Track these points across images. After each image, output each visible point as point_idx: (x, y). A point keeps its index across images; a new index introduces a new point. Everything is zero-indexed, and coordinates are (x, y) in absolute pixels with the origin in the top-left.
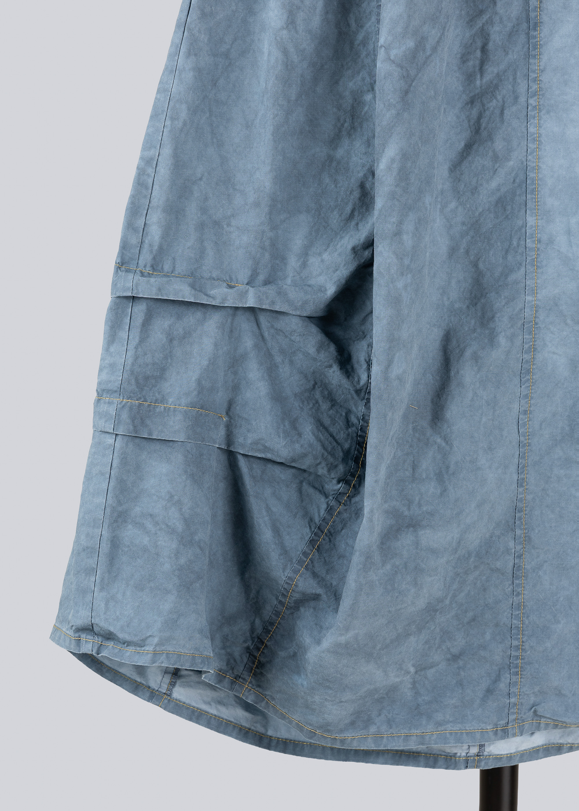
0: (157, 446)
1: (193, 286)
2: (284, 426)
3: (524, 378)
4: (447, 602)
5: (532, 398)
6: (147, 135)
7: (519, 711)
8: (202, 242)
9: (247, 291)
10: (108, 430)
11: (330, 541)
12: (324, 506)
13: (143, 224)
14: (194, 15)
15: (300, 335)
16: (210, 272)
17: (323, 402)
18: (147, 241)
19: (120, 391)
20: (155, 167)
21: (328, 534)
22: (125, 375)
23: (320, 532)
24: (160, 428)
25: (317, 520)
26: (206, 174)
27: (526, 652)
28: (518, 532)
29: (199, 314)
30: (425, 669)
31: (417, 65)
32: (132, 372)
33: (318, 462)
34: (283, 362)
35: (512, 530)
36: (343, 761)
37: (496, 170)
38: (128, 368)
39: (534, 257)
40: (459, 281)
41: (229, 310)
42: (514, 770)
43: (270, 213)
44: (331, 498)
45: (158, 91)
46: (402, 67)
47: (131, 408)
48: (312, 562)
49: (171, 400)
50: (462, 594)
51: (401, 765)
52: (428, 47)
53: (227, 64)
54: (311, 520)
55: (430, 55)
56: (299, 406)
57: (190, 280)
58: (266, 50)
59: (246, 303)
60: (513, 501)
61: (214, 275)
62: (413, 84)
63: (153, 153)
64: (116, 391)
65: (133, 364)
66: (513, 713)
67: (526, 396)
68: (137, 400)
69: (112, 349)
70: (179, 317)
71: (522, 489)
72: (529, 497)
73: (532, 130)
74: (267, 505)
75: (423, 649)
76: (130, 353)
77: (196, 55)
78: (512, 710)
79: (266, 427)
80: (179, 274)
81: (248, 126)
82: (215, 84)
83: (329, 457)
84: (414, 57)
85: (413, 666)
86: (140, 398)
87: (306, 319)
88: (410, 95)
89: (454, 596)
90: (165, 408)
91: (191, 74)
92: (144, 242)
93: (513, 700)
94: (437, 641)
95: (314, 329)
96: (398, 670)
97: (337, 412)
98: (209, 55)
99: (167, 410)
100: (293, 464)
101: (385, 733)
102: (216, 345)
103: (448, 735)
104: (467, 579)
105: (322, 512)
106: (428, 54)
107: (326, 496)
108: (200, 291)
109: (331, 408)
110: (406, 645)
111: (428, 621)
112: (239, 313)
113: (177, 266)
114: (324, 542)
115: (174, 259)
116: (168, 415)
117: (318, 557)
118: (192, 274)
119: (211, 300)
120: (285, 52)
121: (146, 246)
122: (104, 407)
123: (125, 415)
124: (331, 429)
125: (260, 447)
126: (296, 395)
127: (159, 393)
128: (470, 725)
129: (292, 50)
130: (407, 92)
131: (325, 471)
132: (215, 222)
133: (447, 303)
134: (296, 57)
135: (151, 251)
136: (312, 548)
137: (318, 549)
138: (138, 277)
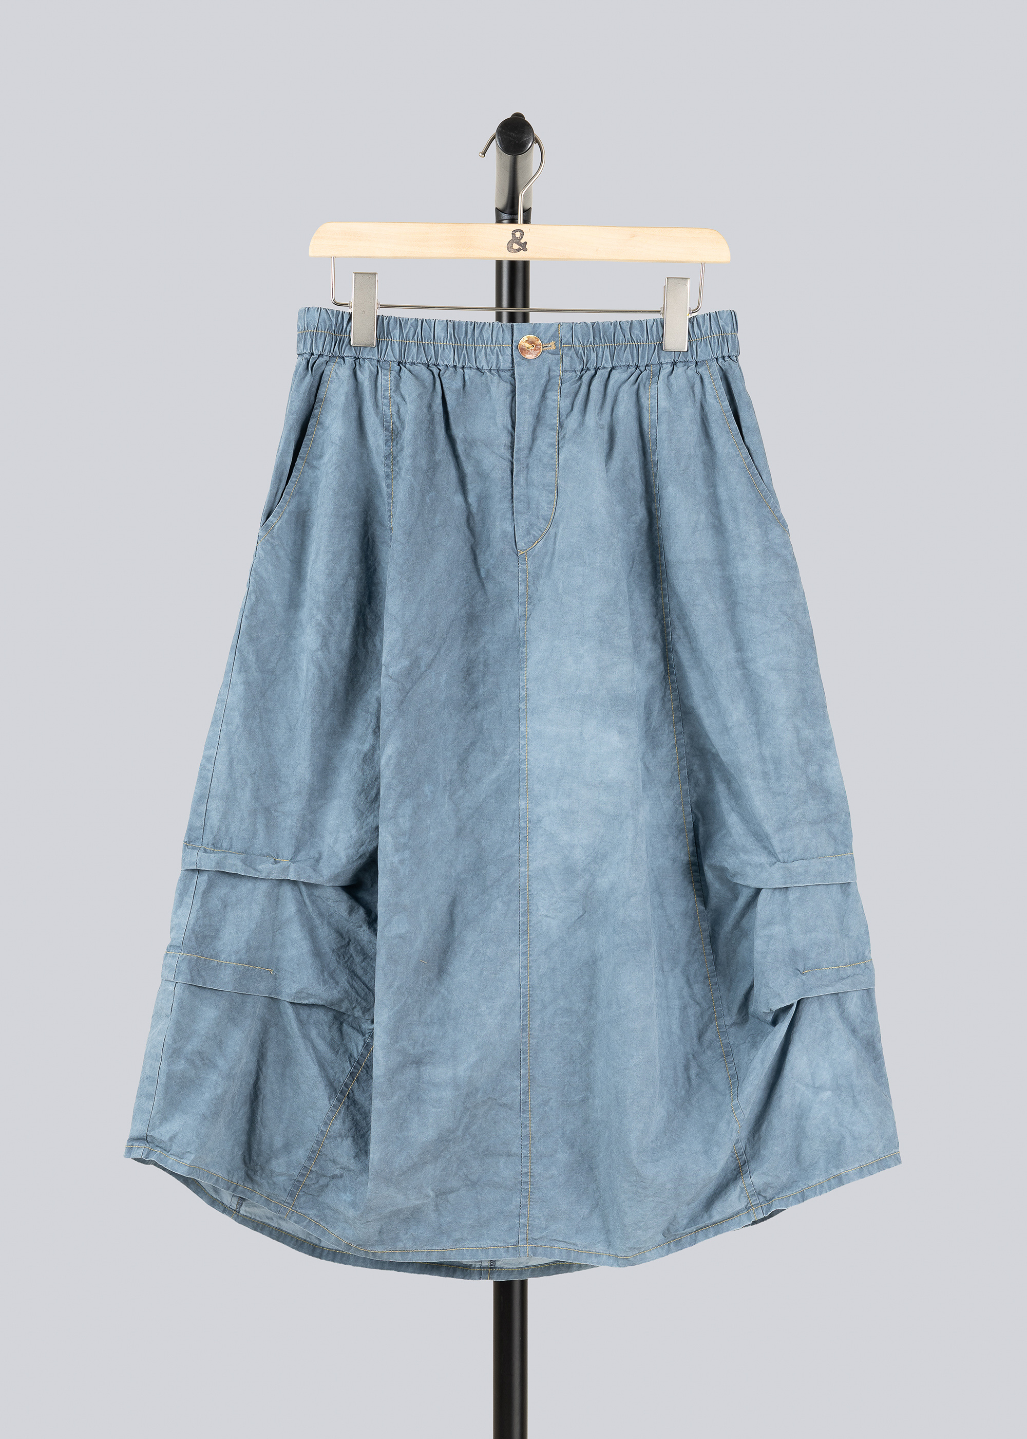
0: (208, 994)
1: (244, 862)
2: (324, 976)
3: (522, 938)
4: (460, 1133)
5: (530, 955)
6: (209, 737)
7: (529, 1232)
8: (255, 824)
9: (289, 866)
10: (170, 979)
11: (367, 1073)
12: (361, 1043)
13: (205, 810)
14: (243, 640)
15: (334, 901)
16: (261, 850)
17: (356, 956)
18: (208, 824)
19: (180, 947)
20: (213, 763)
21: (366, 1067)
22: (187, 933)
23: (358, 1065)
24: (212, 980)
25: (355, 1055)
26: (258, 769)
27: (535, 1179)
28: (523, 1071)
29: (250, 884)
30: (445, 1193)
31: (412, 679)
32: (193, 931)
33: (354, 1006)
34: (323, 924)
35: (518, 1070)
36: (380, 1269)
37: (496, 762)
38: (190, 927)
39: (526, 835)
40: (465, 856)
41: (275, 881)
42: (523, 1284)
43: (309, 800)
44: (367, 1036)
45: (217, 702)
46: (398, 682)
47: (190, 961)
48: (353, 1092)
49: (223, 957)
50: (475, 1127)
51: (426, 1274)
52: (422, 664)
53: (273, 679)
54: (351, 1056)
55: (425, 671)
56: (337, 960)
57: (243, 856)
58: (305, 668)
59: (287, 876)
60: (516, 1045)
61: (264, 852)
62: (408, 695)
63: (213, 752)
64: (179, 947)
65: (194, 925)
66: (524, 1233)
67: (525, 953)
68: (196, 955)
69: (179, 913)
70: (233, 888)
71: (525, 1034)
72: (533, 1041)
73: (522, 729)
74: (313, 1044)
75: (441, 1176)
76: (193, 915)
77: (246, 671)
78: (522, 1231)
79: (308, 978)
80: (235, 851)
81: (291, 729)
82: (264, 695)
83: (363, 1001)
84: (409, 674)
85: (432, 1190)
86: (199, 953)
87: (339, 888)
88: (405, 704)
89: (467, 1128)
90: (218, 963)
91: (243, 687)
92: (207, 824)
93: (522, 1221)
94: (454, 1169)
95: (344, 896)
96: (417, 1193)
97: (369, 964)
98: (257, 672)
99: (219, 964)
100: (333, 1008)
101: (411, 1249)
102: (263, 911)
103: (465, 1251)
104: (477, 1114)
105: (360, 1048)
106: (423, 670)
107: (363, 1035)
108: (250, 866)
109: (364, 961)
110: (423, 1172)
111: (443, 1150)
112: (284, 884)
113: (233, 844)
114: (362, 1074)
115: (231, 838)
116: (220, 969)
117: (357, 1087)
118: (245, 852)
119: (259, 874)
120: (320, 669)
121: (208, 827)
122: (169, 960)
123: (184, 967)
124: (364, 978)
125: (304, 995)
126: (333, 951)
127: (213, 950)
128: (485, 1243)
129: (325, 667)
130: (402, 702)
131: (360, 1014)
132: (265, 808)
133: (454, 874)
134: (329, 672)
135: (212, 833)
136: (352, 1080)
137: (357, 1081)
138: (201, 853)
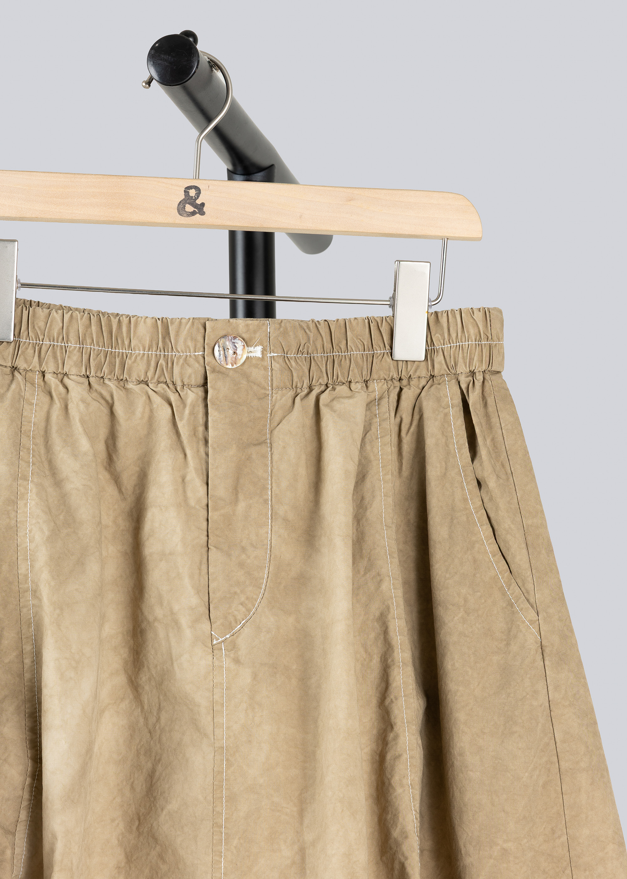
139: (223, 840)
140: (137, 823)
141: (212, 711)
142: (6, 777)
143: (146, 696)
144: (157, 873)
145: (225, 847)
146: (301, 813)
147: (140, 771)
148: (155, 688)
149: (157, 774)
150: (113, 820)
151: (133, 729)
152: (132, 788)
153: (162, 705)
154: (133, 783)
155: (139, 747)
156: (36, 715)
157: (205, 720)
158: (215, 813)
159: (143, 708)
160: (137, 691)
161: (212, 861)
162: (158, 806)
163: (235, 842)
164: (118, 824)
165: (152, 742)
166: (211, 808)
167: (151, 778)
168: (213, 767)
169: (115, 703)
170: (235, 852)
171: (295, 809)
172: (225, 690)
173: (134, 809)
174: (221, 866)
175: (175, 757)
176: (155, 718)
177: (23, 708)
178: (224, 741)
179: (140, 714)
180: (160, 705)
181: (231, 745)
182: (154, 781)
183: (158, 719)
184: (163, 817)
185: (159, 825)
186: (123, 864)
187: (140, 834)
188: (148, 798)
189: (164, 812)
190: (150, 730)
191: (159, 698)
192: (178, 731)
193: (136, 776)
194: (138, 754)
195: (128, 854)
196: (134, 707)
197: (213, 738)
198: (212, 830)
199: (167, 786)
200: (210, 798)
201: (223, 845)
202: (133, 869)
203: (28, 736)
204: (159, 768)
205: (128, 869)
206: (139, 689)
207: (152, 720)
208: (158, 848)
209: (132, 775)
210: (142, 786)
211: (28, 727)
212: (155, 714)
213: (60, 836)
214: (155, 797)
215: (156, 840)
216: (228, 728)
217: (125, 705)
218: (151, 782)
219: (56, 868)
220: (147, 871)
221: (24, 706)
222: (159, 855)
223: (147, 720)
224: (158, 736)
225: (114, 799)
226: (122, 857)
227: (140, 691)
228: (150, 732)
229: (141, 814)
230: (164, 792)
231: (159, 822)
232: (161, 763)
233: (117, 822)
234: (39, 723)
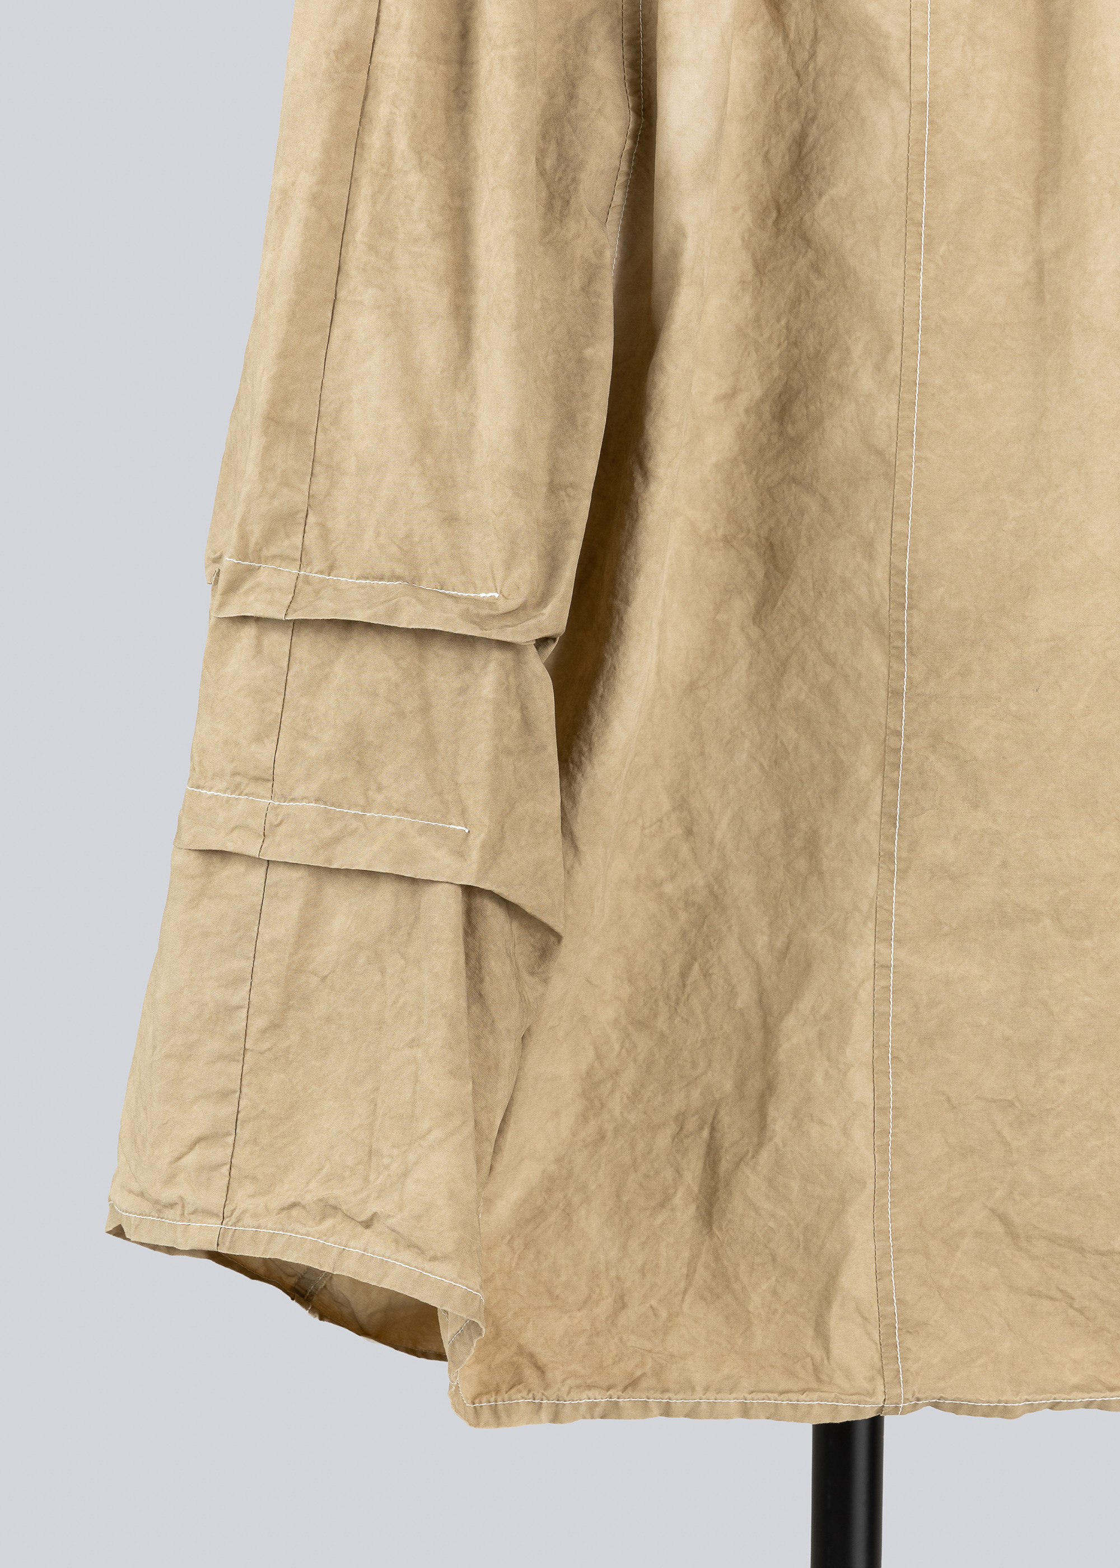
139: (922, 246)
140: (774, 215)
141: (908, 46)
142: (602, 138)
143: (793, 19)
144: (808, 292)
145: (926, 256)
146: (1039, 207)
147: (781, 135)
148: (810, 6)
149: (810, 140)
150: (735, 209)
151: (768, 69)
152: (767, 159)
153: (820, 33)
154: (768, 152)
155: (779, 97)
156: (638, 42)
157: (898, 60)
158: (909, 203)
159: (786, 36)
160: (778, 10)
161: (903, 277)
162: (812, 189)
163: (942, 249)
164: (743, 215)
165: (801, 91)
166: (903, 195)
167: (800, 145)
168: (908, 132)
169: (742, 26)
170: (941, 263)
171: (1030, 201)
172: (929, 13)
173: (768, 193)
174: (919, 285)
175: (840, 115)
176: (806, 53)
177: (619, 30)
178: (927, 93)
179: (781, 45)
180: (816, 33)
181: (939, 100)
182: (805, 150)
183: (813, 55)
184: (821, 206)
185: (814, 219)
186: (750, 277)
187: (778, 233)
188: (795, 177)
189: (824, 200)
190: (797, 71)
191: (815, 21)
192: (847, 75)
193: (773, 141)
194: (777, 107)
195: (759, 262)
196: (771, 34)
197: (909, 88)
198: (904, 230)
199: (828, 159)
200: (902, 180)
201: (922, 253)
202: (767, 285)
203: (627, 75)
204: (814, 131)
205: (758, 284)
206: (782, 7)
207: (802, 56)
208: (811, 254)
209: (766, 141)
210: (783, 157)
211: (626, 60)
212: (807, 47)
213: (690, 230)
214: (808, 175)
215: (808, 241)
216: (934, 73)
217: (757, 30)
218: (800, 152)
219: (685, 281)
220: (790, 289)
221: (621, 27)
222: (812, 265)
223: (793, 55)
224: (811, 81)
225: (738, 175)
226: (748, 266)
227: (784, 9)
228: (798, 75)
229: (781, 201)
230: (824, 169)
231: (814, 214)
232: (816, 123)
233: (741, 211)
234: (643, 55)
